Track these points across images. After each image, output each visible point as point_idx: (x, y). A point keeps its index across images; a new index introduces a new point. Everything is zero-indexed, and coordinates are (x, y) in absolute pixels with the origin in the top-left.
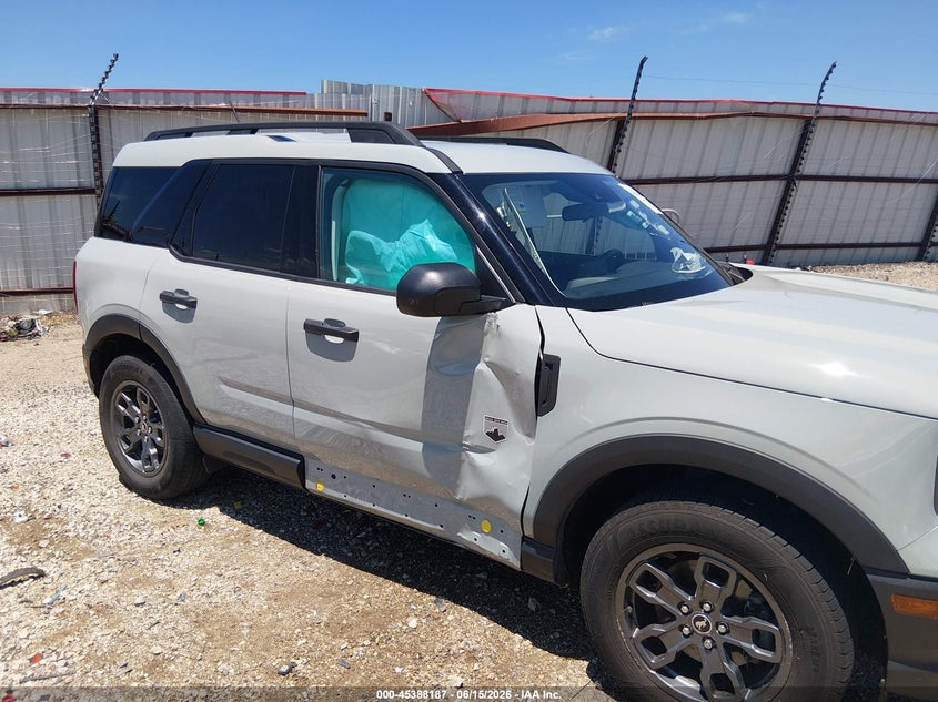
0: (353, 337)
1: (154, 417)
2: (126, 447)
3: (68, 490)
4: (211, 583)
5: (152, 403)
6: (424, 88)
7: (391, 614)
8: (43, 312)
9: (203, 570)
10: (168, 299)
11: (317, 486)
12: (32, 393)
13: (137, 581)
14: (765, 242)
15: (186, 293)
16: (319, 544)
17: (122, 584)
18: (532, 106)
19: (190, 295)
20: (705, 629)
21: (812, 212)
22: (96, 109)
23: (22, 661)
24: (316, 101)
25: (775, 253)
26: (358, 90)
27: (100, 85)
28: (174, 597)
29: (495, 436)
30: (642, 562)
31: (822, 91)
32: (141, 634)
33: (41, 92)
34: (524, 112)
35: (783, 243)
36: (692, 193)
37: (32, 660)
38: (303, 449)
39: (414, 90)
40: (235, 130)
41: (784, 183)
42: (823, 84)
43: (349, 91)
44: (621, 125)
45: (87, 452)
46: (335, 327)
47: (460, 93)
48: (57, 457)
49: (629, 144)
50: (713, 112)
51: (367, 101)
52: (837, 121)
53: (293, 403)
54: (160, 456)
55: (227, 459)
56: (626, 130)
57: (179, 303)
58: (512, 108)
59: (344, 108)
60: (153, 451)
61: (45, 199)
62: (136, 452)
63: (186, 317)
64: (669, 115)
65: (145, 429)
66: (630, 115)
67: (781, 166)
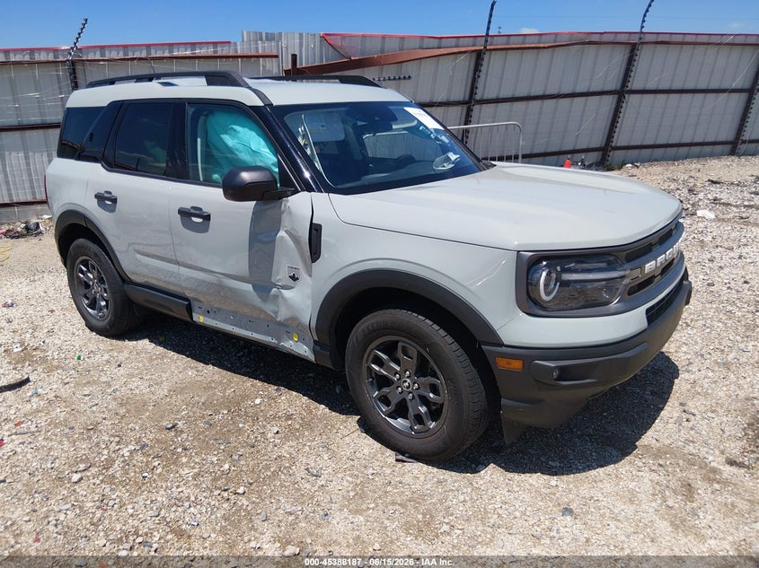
0: (207, 218)
1: (101, 281)
2: (87, 302)
3: (51, 332)
4: (135, 382)
5: (98, 271)
6: (322, 33)
7: (245, 397)
8: (46, 217)
9: (131, 376)
10: (101, 198)
11: (200, 318)
12: (33, 273)
13: (88, 382)
14: (603, 145)
15: (110, 193)
16: (210, 360)
17: (77, 384)
18: (407, 44)
19: (113, 194)
20: (408, 387)
21: (640, 121)
22: (73, 63)
23: (11, 425)
24: (239, 48)
25: (611, 154)
26: (270, 37)
27: (75, 44)
28: (109, 391)
29: (294, 278)
30: (372, 350)
31: (644, 21)
32: (85, 411)
33: (32, 51)
34: (401, 49)
35: (618, 145)
36: (541, 108)
37: (16, 425)
38: (189, 294)
39: (314, 35)
40: (140, 79)
41: (616, 96)
42: (645, 16)
43: (264, 39)
44: (479, 56)
45: (66, 309)
46: (197, 211)
47: (351, 36)
48: (45, 312)
49: (487, 71)
50: (555, 42)
51: (278, 45)
52: (658, 46)
53: (178, 263)
54: (107, 306)
55: (147, 304)
56: (483, 60)
57: (107, 200)
58: (391, 46)
59: (260, 52)
60: (103, 303)
61: (41, 132)
62: (93, 305)
63: (112, 209)
64: (518, 46)
65: (97, 289)
66: (485, 47)
67: (613, 83)
